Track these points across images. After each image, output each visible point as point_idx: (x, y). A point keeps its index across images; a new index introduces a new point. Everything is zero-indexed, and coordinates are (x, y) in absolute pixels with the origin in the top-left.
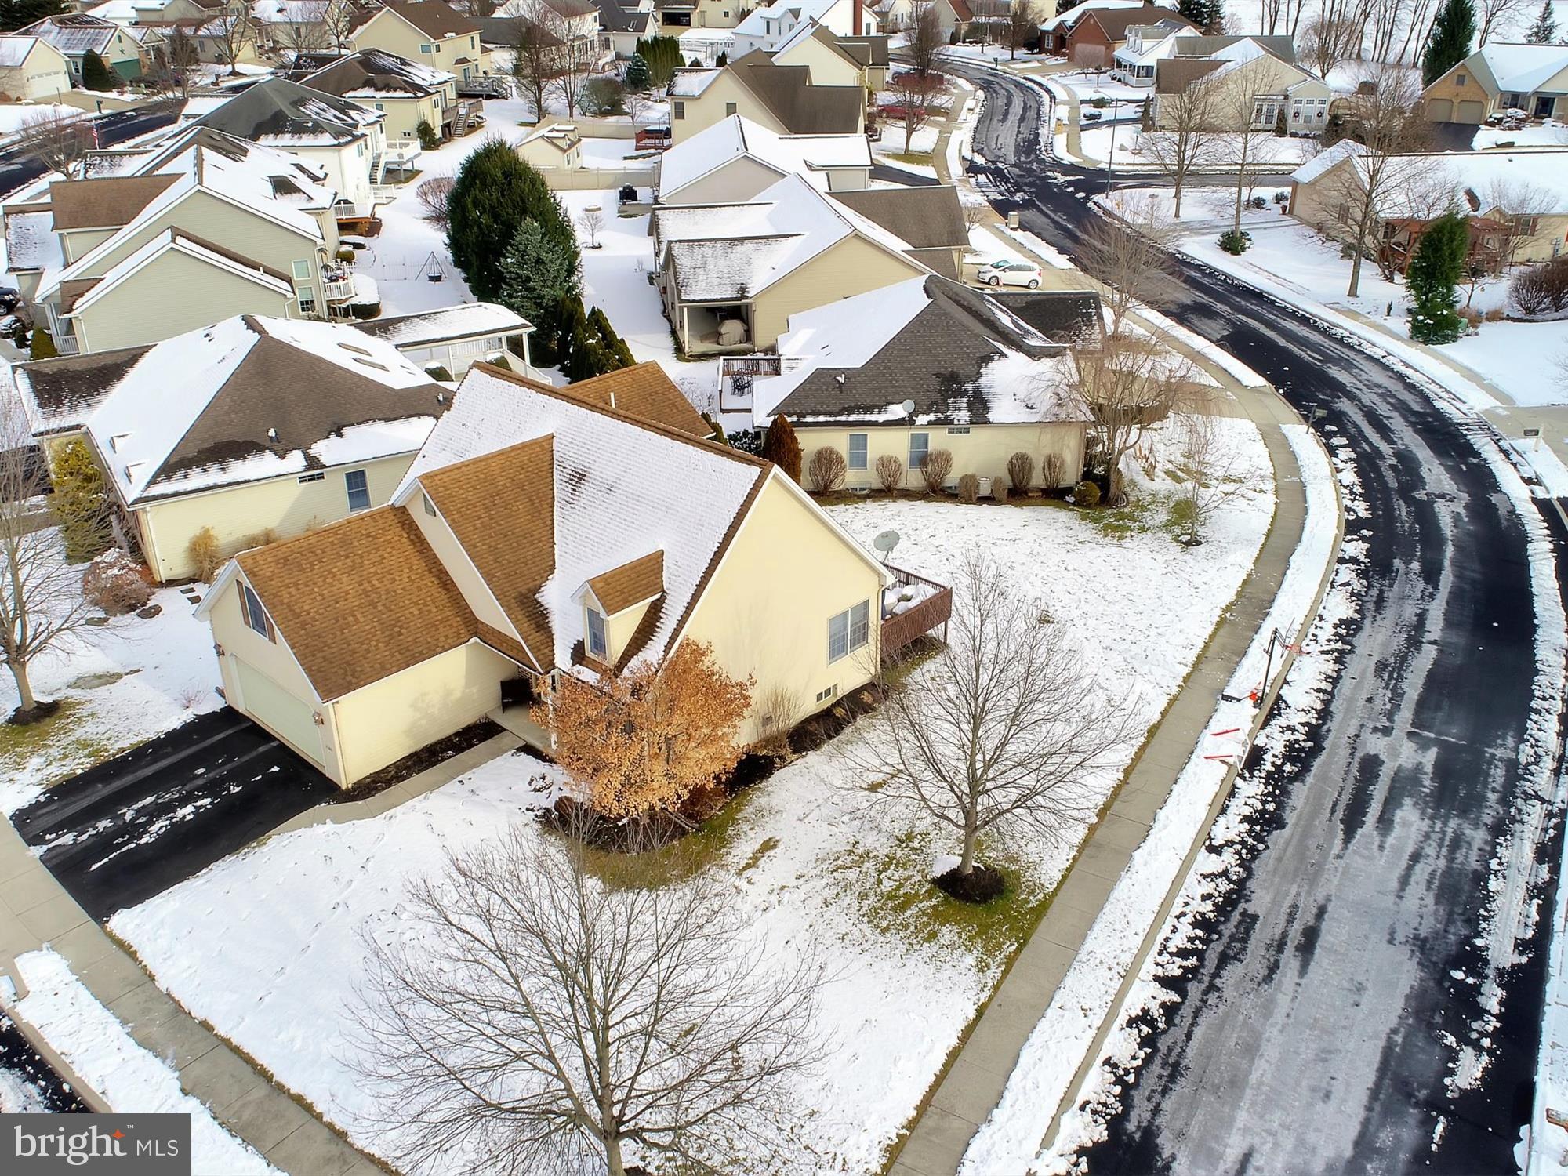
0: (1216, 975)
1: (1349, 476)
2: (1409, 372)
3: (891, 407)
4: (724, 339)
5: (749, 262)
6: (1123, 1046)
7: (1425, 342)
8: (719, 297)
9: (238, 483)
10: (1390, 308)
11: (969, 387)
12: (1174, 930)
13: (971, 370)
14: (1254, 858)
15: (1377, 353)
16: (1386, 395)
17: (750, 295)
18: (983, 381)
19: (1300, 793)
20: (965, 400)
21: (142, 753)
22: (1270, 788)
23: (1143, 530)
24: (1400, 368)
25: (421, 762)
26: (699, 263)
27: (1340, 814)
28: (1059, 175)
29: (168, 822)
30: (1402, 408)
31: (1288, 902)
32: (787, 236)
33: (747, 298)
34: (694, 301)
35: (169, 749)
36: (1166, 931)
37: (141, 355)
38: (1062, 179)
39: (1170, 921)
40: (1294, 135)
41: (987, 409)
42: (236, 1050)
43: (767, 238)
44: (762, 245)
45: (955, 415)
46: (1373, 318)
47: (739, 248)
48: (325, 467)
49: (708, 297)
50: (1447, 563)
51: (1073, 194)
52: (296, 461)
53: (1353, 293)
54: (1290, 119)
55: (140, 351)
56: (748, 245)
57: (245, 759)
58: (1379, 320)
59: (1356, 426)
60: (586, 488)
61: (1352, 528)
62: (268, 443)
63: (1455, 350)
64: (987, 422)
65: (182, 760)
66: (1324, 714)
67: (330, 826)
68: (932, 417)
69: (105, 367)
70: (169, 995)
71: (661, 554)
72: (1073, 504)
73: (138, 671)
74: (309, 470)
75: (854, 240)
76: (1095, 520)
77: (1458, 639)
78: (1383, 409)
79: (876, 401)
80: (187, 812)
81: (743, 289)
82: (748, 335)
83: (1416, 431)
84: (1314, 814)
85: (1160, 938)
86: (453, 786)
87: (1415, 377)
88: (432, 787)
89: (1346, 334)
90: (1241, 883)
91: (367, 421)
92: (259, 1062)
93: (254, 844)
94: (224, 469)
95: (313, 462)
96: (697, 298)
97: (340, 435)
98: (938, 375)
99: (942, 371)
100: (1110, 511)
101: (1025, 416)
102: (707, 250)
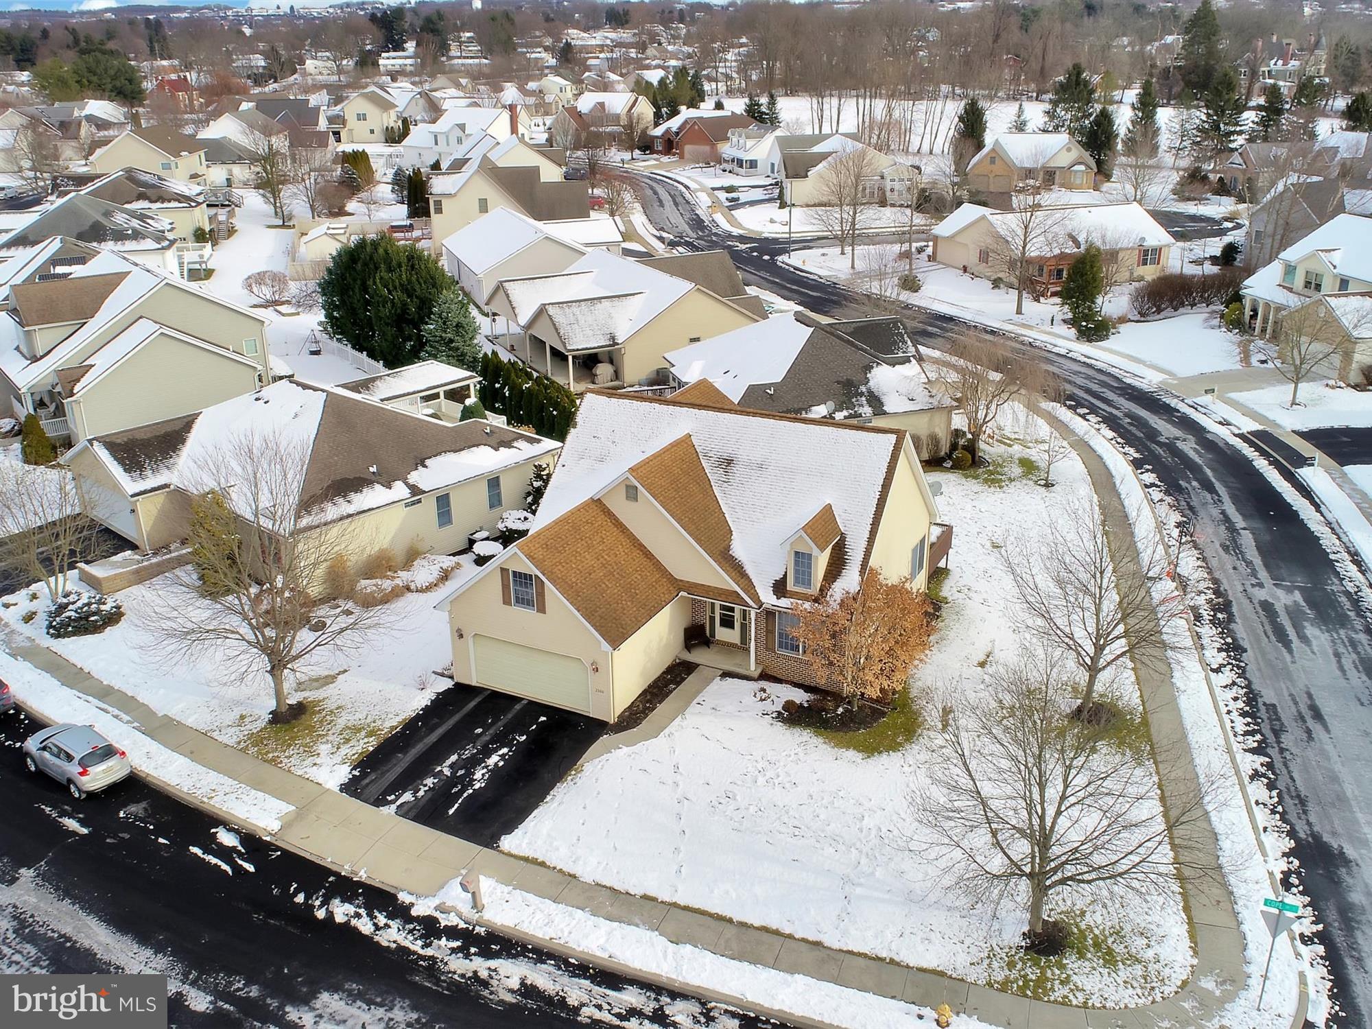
0: (1279, 742)
1: (1111, 434)
2: (1093, 362)
3: (814, 408)
4: (599, 379)
5: (610, 317)
6: (1258, 791)
7: (1090, 341)
8: (596, 345)
9: (364, 512)
10: (1052, 320)
11: (863, 389)
12: (1232, 722)
13: (860, 376)
14: (1244, 672)
15: (1063, 352)
16: (1089, 378)
17: (620, 342)
18: (871, 384)
19: (1239, 628)
20: (864, 399)
21: (413, 728)
22: (1220, 629)
23: (1011, 480)
24: (1083, 359)
25: (654, 695)
26: (572, 320)
27: (1273, 638)
28: (738, 244)
29: (485, 770)
30: (1104, 384)
31: (1286, 694)
32: (633, 294)
33: (618, 344)
34: (578, 350)
35: (436, 720)
36: (1228, 725)
37: (192, 422)
38: (743, 247)
39: (1226, 718)
40: (893, 205)
41: (882, 404)
42: (686, 908)
43: (618, 296)
44: (616, 302)
45: (861, 410)
46: (1043, 328)
47: (599, 306)
48: (424, 492)
49: (588, 346)
50: (1213, 480)
51: (760, 257)
52: (400, 490)
53: (1019, 312)
54: (888, 194)
55: (190, 419)
56: (606, 303)
57: (510, 716)
58: (1049, 329)
59: (1086, 400)
60: (737, 470)
61: (1137, 464)
62: (373, 478)
63: (1112, 342)
64: (885, 413)
65: (455, 726)
66: (1215, 581)
67: (625, 749)
68: (845, 413)
69: (167, 435)
70: (598, 884)
71: (829, 506)
72: (951, 468)
73: (346, 671)
74: (414, 496)
75: (697, 293)
76: (976, 477)
77: (1258, 524)
78: (1095, 387)
79: (801, 405)
80: (494, 759)
81: (613, 338)
82: (617, 375)
83: (1127, 399)
84: (1258, 641)
85: (1229, 729)
86: (693, 708)
87: (1099, 365)
88: (681, 711)
89: (1031, 340)
90: (1248, 686)
91: (440, 454)
92: (713, 911)
93: (573, 772)
94: (349, 502)
95: (415, 490)
96: (580, 347)
97: (425, 466)
98: (838, 383)
99: (840, 379)
100: (981, 470)
101: (911, 407)
102: (575, 308)
